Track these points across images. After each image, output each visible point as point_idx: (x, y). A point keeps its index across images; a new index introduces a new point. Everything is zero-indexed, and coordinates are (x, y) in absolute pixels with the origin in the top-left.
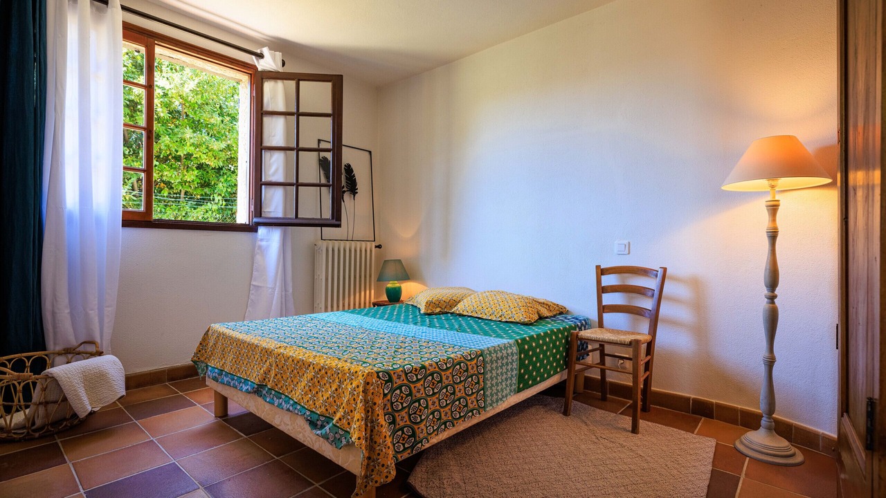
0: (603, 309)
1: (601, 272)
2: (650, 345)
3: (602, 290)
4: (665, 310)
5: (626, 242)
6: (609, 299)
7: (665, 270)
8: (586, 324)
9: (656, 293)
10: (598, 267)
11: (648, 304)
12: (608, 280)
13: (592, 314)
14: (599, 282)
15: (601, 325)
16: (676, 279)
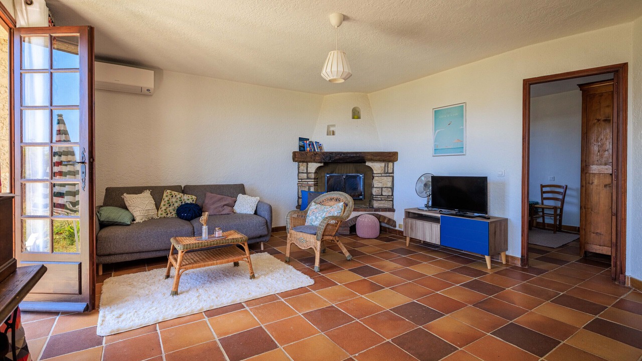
0: (543, 199)
1: (542, 186)
2: (561, 209)
3: (543, 193)
4: (567, 199)
5: (553, 176)
6: (545, 195)
7: (567, 186)
8: (537, 203)
9: (563, 194)
10: (541, 185)
11: (560, 197)
12: (545, 189)
13: (540, 201)
14: (542, 190)
15: (542, 204)
16: (571, 189)
